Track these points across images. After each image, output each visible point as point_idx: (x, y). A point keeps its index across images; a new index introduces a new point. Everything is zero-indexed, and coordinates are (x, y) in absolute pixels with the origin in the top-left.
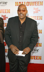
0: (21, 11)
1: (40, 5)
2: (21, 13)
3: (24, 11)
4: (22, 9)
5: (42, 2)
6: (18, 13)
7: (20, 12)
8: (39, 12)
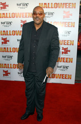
0: (37, 14)
1: (72, 8)
2: (37, 17)
3: (41, 14)
4: (38, 11)
5: (75, 3)
6: (33, 17)
7: (35, 16)
8: (70, 16)
